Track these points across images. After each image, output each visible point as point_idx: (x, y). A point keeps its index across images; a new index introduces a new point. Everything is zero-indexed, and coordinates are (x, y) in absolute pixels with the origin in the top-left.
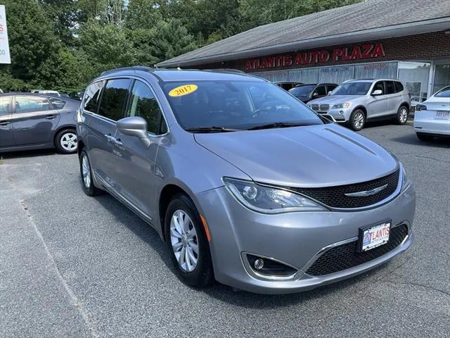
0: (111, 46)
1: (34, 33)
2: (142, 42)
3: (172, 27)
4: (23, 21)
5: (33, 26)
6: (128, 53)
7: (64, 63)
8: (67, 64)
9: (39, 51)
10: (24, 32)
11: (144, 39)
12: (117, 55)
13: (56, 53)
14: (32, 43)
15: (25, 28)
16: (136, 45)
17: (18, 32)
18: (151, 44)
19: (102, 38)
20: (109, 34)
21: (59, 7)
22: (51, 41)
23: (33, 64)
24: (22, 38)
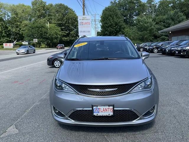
0: (145, 25)
1: (116, 22)
2: (160, 22)
3: (175, 13)
4: (113, 19)
5: (116, 20)
6: (152, 27)
7: (126, 33)
8: (127, 33)
9: (117, 29)
10: (113, 22)
11: (162, 20)
12: (147, 28)
13: (124, 29)
14: (115, 27)
15: (113, 21)
16: (157, 23)
17: (111, 23)
18: (164, 22)
19: (142, 22)
20: (145, 20)
21: (129, 11)
22: (122, 25)
23: (114, 34)
24: (112, 25)
